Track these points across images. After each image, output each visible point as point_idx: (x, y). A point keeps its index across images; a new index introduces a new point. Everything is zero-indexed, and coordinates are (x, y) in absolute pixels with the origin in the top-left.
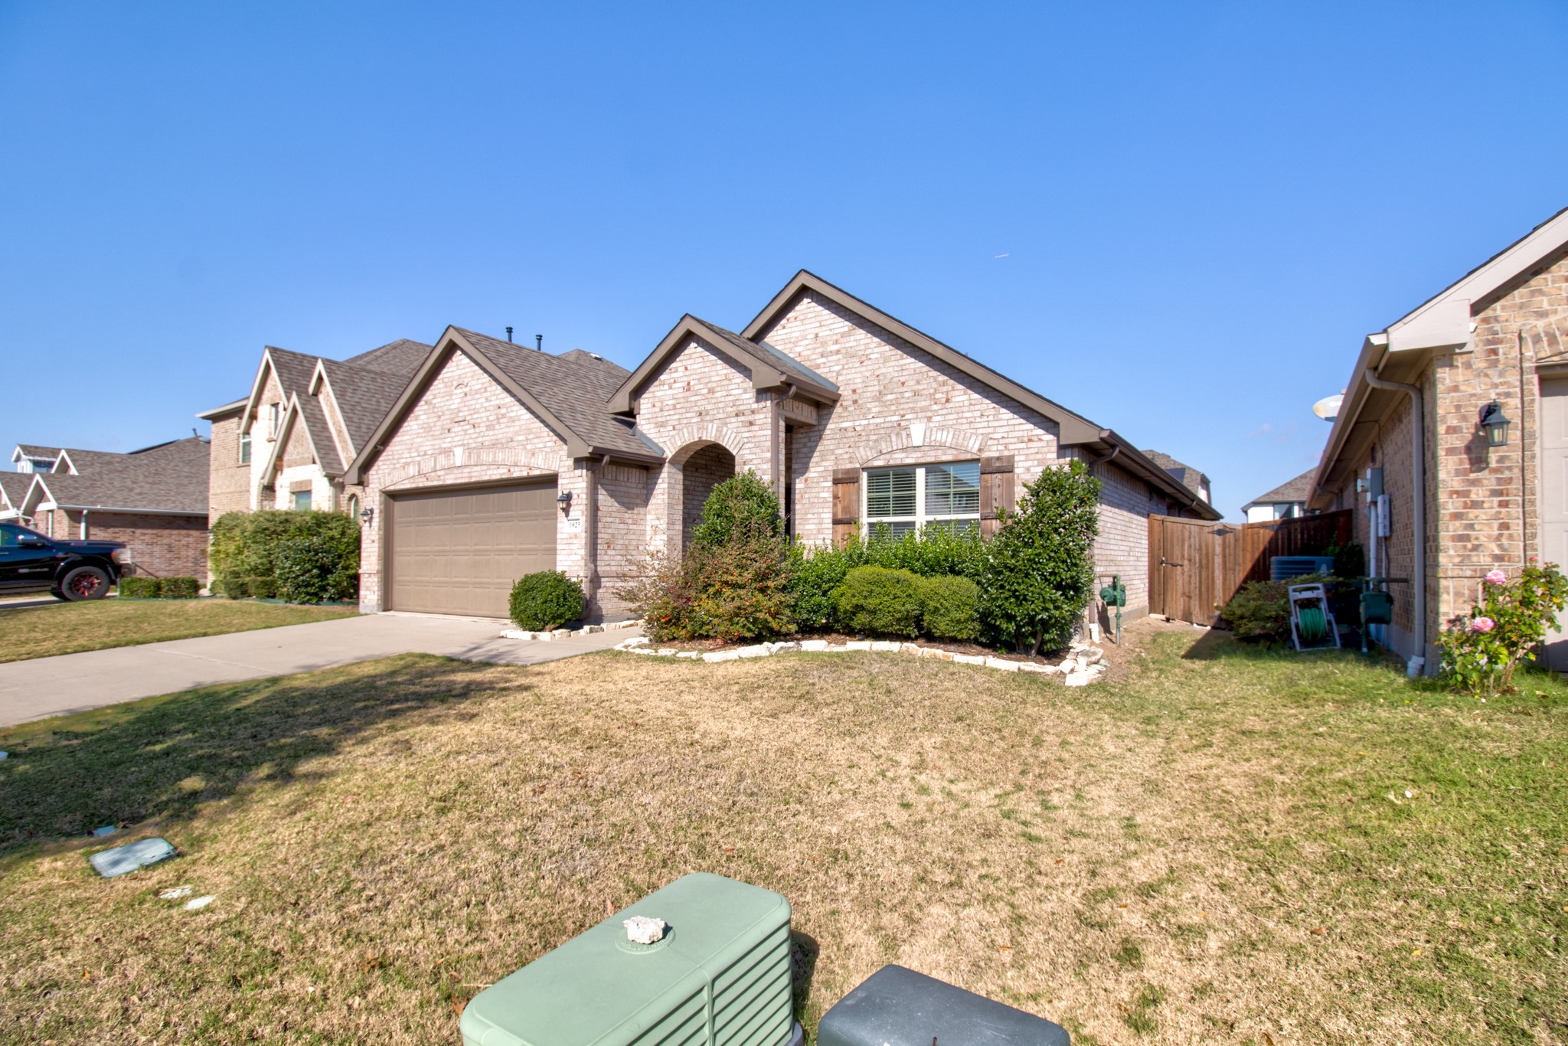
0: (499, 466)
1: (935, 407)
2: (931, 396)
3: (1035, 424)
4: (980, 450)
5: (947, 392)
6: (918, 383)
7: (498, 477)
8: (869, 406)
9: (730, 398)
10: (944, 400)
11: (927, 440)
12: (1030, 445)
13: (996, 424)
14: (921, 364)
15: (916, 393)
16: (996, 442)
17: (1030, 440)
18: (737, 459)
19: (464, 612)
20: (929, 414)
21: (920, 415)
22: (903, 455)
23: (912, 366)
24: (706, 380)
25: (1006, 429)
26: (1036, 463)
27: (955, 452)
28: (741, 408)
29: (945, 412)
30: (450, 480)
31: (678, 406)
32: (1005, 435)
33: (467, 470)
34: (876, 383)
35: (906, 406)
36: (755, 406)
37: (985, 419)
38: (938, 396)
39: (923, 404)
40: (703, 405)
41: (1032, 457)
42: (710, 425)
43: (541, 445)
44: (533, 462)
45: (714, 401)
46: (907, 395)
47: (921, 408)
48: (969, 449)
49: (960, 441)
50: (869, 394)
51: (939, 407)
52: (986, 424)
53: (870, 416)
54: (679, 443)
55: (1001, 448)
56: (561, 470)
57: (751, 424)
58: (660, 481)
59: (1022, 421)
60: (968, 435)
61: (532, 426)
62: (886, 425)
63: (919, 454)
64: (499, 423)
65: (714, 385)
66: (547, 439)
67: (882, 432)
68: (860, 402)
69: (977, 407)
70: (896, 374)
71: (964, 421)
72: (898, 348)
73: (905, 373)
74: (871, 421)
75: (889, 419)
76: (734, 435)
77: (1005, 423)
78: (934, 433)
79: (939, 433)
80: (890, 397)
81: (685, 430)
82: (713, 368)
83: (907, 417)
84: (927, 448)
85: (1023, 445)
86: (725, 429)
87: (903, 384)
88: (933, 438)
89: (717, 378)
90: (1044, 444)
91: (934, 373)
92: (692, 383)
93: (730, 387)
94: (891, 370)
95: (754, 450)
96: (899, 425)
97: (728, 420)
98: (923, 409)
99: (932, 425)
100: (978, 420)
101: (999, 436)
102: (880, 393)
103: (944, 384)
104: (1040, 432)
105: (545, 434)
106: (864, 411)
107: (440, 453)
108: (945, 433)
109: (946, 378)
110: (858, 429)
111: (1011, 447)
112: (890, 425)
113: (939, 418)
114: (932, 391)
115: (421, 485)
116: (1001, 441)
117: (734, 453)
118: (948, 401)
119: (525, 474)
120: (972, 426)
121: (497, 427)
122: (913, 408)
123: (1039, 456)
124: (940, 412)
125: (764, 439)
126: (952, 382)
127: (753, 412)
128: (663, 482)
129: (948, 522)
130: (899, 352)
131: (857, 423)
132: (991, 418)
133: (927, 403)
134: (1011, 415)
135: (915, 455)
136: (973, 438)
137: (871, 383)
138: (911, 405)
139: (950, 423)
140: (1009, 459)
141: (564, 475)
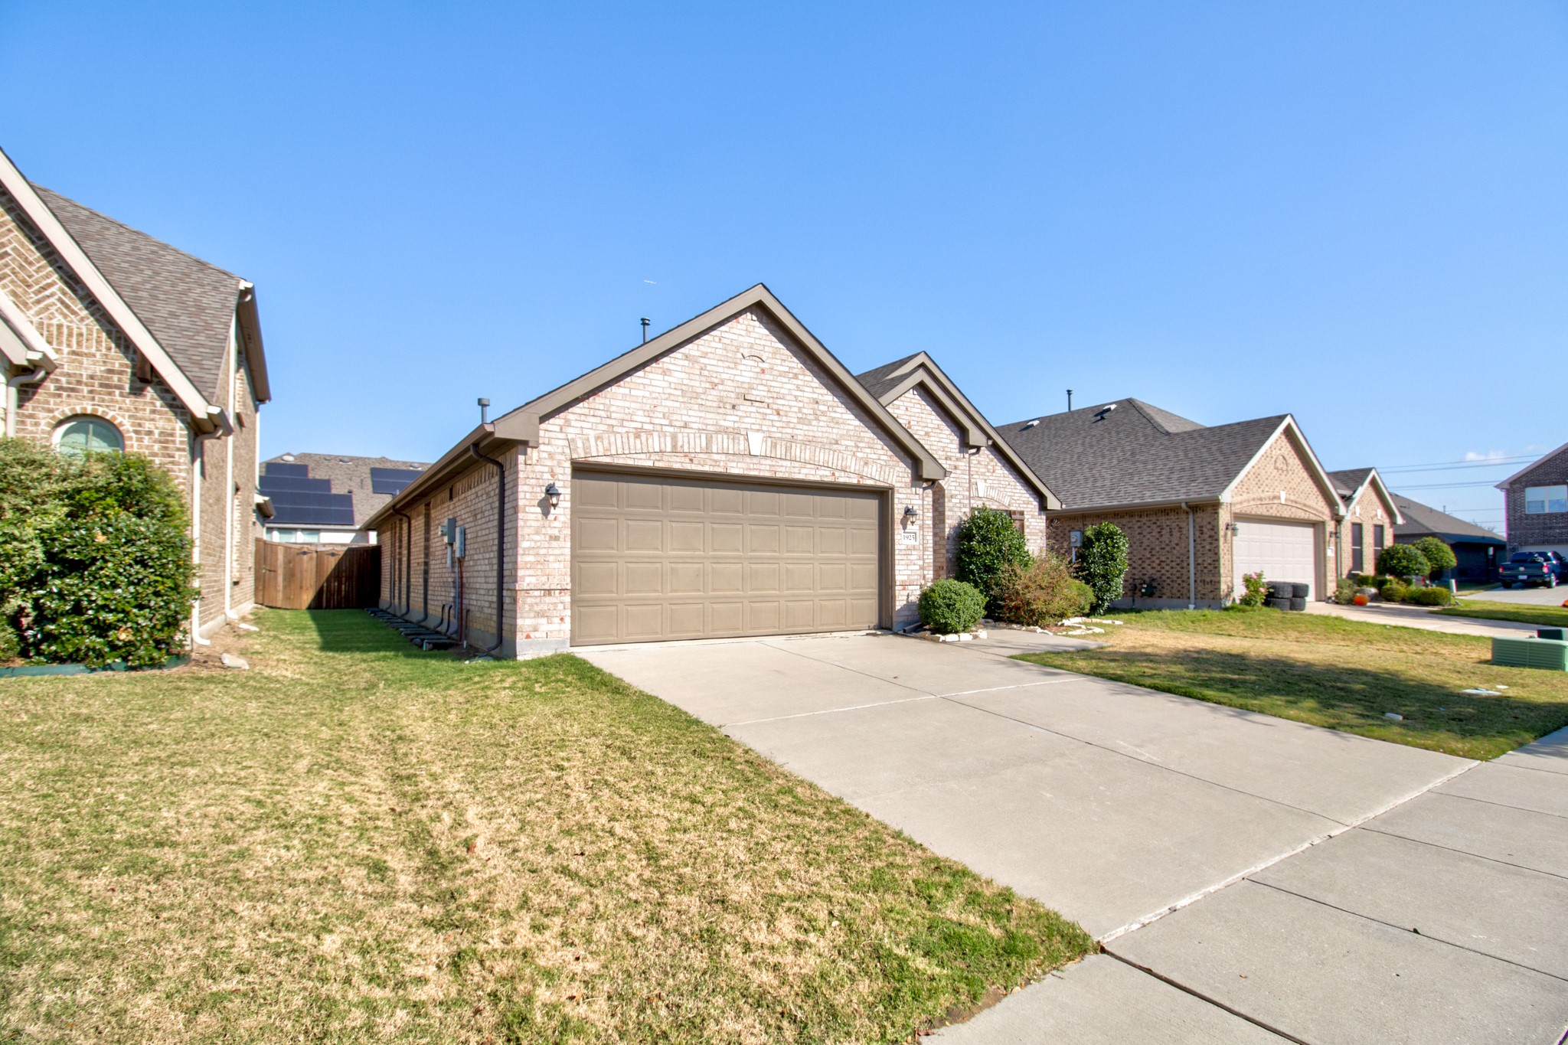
0: (818, 466)
2: (986, 466)
3: (1030, 494)
4: (1009, 505)
5: (993, 466)
6: (980, 456)
7: (817, 478)
10: (992, 471)
12: (1028, 506)
13: (1016, 490)
15: (979, 462)
16: (1015, 502)
17: (1028, 503)
19: (776, 631)
22: (973, 501)
25: (1021, 495)
26: (1031, 516)
27: (998, 504)
30: (736, 469)
32: (1020, 498)
33: (769, 462)
35: (973, 469)
36: (958, 455)
37: (1010, 487)
38: (989, 467)
41: (1029, 513)
43: (875, 457)
44: (866, 471)
48: (1005, 504)
51: (990, 474)
52: (1012, 490)
55: (1018, 505)
56: (897, 485)
59: (1026, 492)
60: (1004, 495)
61: (862, 434)
64: (817, 419)
66: (882, 452)
69: (1007, 479)
71: (1001, 486)
77: (1019, 492)
78: (988, 490)
79: (991, 490)
83: (974, 477)
84: (985, 500)
85: (1026, 505)
88: (988, 493)
90: (1034, 506)
91: (988, 453)
98: (983, 474)
99: (987, 485)
101: (1017, 498)
103: (992, 461)
104: (1031, 499)
105: (880, 447)
107: (717, 432)
108: (994, 491)
109: (993, 457)
111: (1022, 505)
113: (990, 482)
114: (986, 463)
115: (677, 466)
116: (1018, 502)
118: (994, 472)
119: (855, 481)
120: (1006, 490)
121: (814, 423)
123: (1032, 513)
124: (991, 478)
126: (995, 460)
127: (957, 459)
132: (1013, 487)
134: (1022, 488)
136: (1007, 497)
139: (995, 486)
140: (1022, 513)
141: (901, 490)
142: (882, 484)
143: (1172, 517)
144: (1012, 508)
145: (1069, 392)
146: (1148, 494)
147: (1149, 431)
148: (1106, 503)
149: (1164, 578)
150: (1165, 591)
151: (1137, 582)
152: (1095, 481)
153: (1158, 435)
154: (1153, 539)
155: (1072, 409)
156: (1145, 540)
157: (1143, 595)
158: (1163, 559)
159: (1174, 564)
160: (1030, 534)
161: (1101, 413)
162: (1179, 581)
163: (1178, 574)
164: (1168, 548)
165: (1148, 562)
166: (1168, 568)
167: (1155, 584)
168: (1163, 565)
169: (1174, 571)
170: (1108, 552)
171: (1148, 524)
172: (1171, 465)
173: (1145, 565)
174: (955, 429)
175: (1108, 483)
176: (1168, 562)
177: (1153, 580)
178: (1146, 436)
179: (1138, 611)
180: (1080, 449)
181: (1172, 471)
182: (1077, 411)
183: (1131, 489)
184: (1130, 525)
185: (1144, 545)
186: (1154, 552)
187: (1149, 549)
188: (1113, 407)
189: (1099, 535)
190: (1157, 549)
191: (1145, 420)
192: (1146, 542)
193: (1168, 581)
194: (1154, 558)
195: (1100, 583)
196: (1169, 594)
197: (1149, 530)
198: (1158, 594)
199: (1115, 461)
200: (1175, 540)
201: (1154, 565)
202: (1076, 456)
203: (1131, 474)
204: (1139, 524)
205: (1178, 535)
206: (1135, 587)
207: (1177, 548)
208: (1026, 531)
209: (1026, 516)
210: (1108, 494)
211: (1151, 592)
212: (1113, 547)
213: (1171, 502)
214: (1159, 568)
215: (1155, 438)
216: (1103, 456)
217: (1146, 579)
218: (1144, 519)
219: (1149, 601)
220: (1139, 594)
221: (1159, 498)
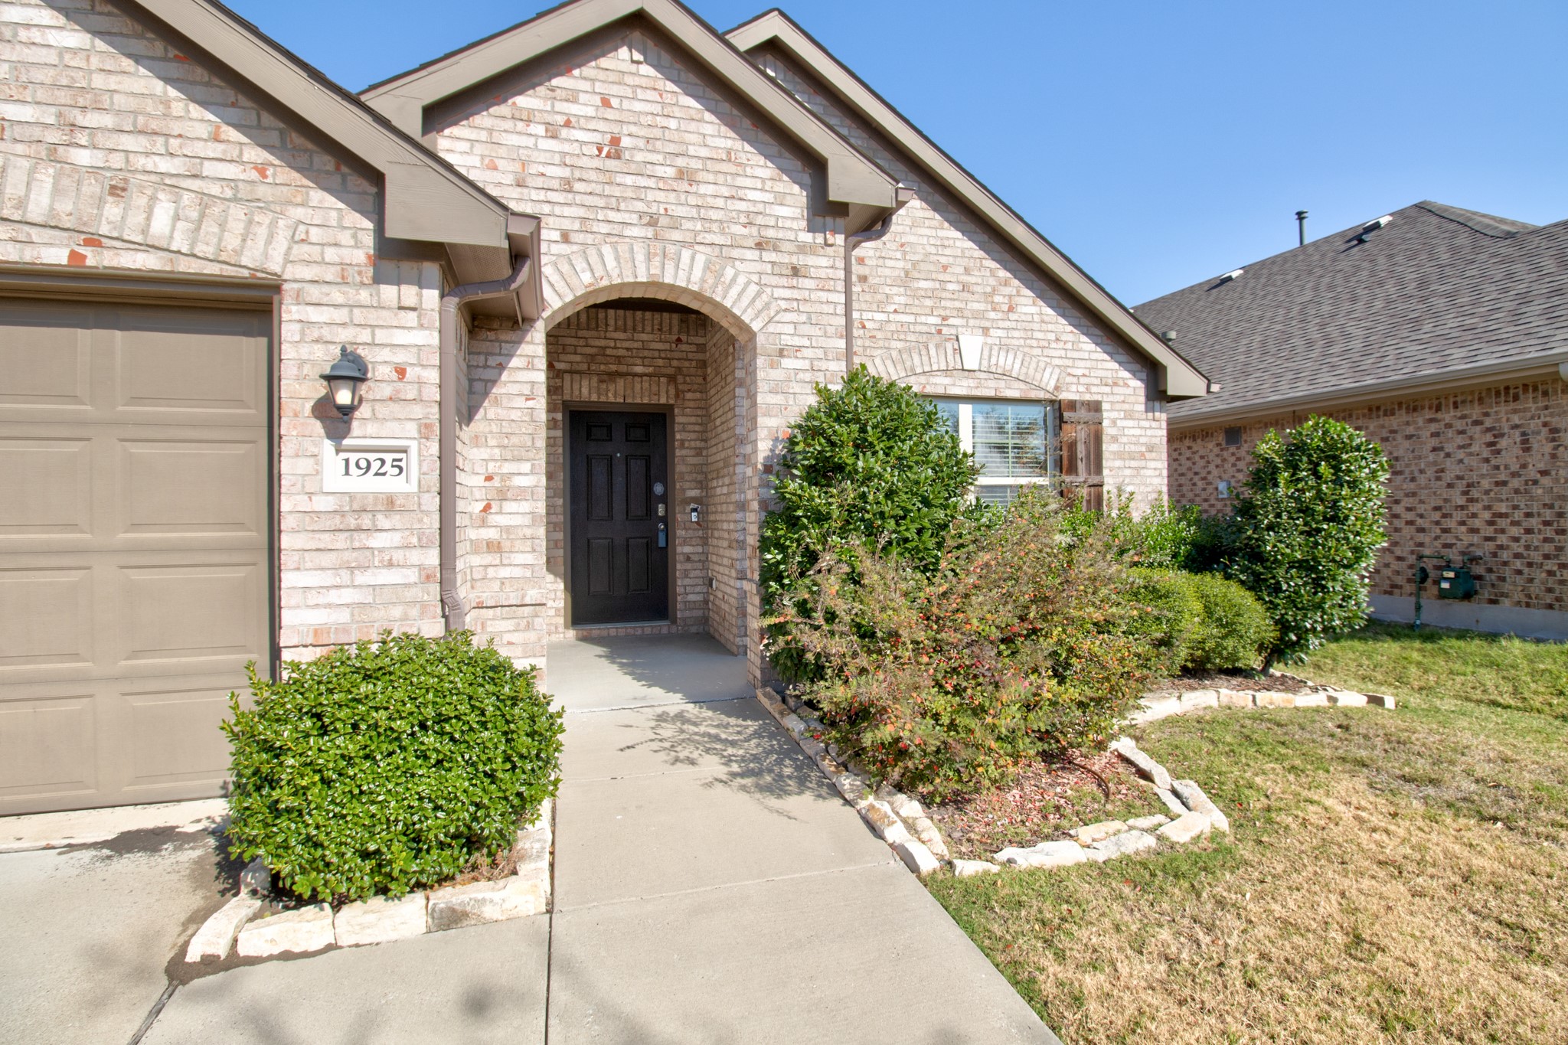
1: (992, 315)
2: (988, 296)
3: (1120, 363)
4: (1057, 388)
5: (1010, 296)
6: (967, 271)
8: (887, 290)
9: (742, 206)
10: (1005, 308)
11: (985, 363)
12: (1116, 390)
13: (1075, 355)
14: (971, 244)
15: (965, 288)
16: (1075, 380)
17: (1115, 384)
18: (760, 340)
20: (987, 324)
21: (972, 322)
22: (947, 381)
23: (958, 244)
24: (671, 148)
25: (1088, 364)
26: (1122, 415)
27: (1022, 386)
28: (771, 233)
29: (1007, 324)
31: (578, 186)
32: (1087, 372)
34: (899, 255)
35: (948, 304)
36: (807, 237)
37: (1061, 345)
38: (997, 299)
39: (976, 306)
40: (659, 200)
41: (1118, 406)
42: (686, 254)
45: (692, 200)
46: (950, 287)
47: (973, 311)
48: (1043, 385)
49: (1031, 372)
50: (887, 272)
51: (1000, 315)
52: (1063, 353)
53: (891, 308)
54: (587, 278)
55: (1082, 389)
56: (299, 274)
57: (795, 272)
58: (515, 362)
59: (1106, 357)
60: (1042, 365)
62: (918, 328)
63: (972, 383)
65: (695, 164)
66: (208, 148)
67: (911, 337)
68: (871, 280)
69: (1051, 327)
70: (933, 250)
71: (1034, 343)
72: (935, 210)
73: (947, 251)
74: (892, 317)
75: (923, 319)
76: (753, 289)
77: (1086, 355)
78: (995, 353)
79: (1003, 354)
80: (923, 284)
81: (607, 250)
82: (693, 126)
83: (951, 321)
84: (983, 375)
85: (1107, 389)
86: (729, 272)
87: (945, 268)
88: (993, 361)
89: (704, 152)
90: (1130, 391)
91: (993, 265)
92: (626, 142)
93: (740, 181)
94: (925, 241)
95: (806, 329)
96: (939, 332)
97: (736, 253)
98: (978, 315)
99: (989, 341)
100: (1053, 345)
101: (1079, 372)
102: (907, 274)
103: (1006, 284)
104: (1126, 374)
106: (879, 297)
108: (1011, 356)
109: (1008, 275)
110: (868, 325)
111: (1094, 389)
112: (925, 329)
113: (1000, 333)
114: (989, 289)
116: (1083, 380)
117: (755, 326)
118: (1011, 309)
119: (55, 255)
120: (1046, 352)
122: (959, 310)
123: (1126, 407)
124: (1001, 324)
125: (830, 309)
126: (1016, 282)
127: (800, 248)
128: (530, 367)
129: (1004, 487)
130: (937, 216)
131: (869, 315)
132: (1069, 346)
133: (981, 306)
134: (1093, 347)
135: (965, 383)
136: (1049, 370)
137: (892, 254)
138: (957, 304)
139: (1015, 342)
140: (1095, 407)
141: (314, 293)
142: (212, 269)
143: (1530, 404)
144: (1064, 396)
145: (1301, 216)
146: (1459, 353)
147: (1463, 239)
148: (1348, 384)
149: (1505, 555)
150: (1507, 587)
151: (1429, 564)
152: (1330, 343)
153: (1486, 242)
154: (1473, 462)
155: (1306, 241)
156: (1448, 463)
157: (1443, 595)
158: (1503, 508)
159: (1534, 522)
160: (1120, 455)
161: (1359, 237)
162: (1550, 565)
163: (1548, 548)
164: (1515, 483)
165: (1458, 515)
166: (1515, 531)
167: (1479, 570)
168: (1502, 523)
169: (1536, 540)
170: (1320, 497)
171: (1459, 425)
172: (1522, 287)
173: (1450, 523)
174: (798, 164)
175: (1357, 344)
176: (1518, 515)
177: (1475, 560)
178: (1454, 250)
179: (1429, 635)
180: (1308, 295)
181: (1524, 299)
182: (1315, 244)
183: (1413, 348)
184: (1410, 430)
185: (1448, 477)
186: (1475, 493)
187: (1461, 485)
188: (1384, 221)
189: (1295, 452)
190: (1486, 484)
191: (1452, 226)
192: (1452, 470)
193: (1518, 564)
194: (1475, 508)
195: (1292, 581)
196: (1519, 596)
197: (1460, 440)
198: (1486, 594)
199: (1379, 304)
200: (1538, 460)
201: (1477, 523)
202: (1296, 309)
203: (1416, 320)
204: (1433, 427)
205: (1548, 448)
206: (1424, 575)
207: (1546, 481)
208: (1108, 448)
209: (1107, 416)
210: (1355, 365)
211: (1466, 587)
212: (1338, 482)
213: (1529, 365)
214: (1489, 531)
215: (1476, 249)
216: (1354, 299)
217: (1454, 555)
218: (1448, 416)
219: (1461, 612)
220: (1434, 590)
221: (1489, 359)
